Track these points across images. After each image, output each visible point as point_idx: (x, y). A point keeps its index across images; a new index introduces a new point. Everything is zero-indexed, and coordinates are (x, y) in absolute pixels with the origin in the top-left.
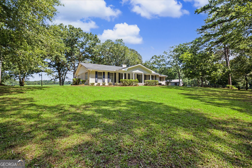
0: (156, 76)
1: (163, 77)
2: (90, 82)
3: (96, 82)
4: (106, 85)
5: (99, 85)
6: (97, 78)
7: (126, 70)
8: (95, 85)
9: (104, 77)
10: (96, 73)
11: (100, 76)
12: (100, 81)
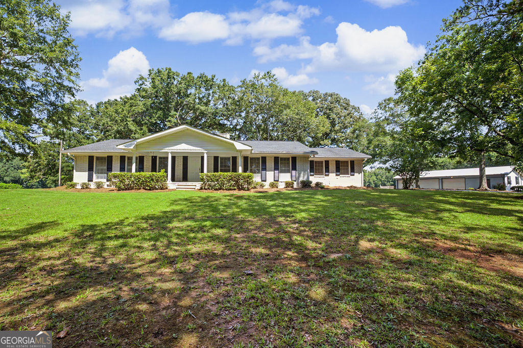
1: (353, 161)
2: (75, 180)
3: (90, 179)
4: (105, 186)
5: (85, 187)
6: (93, 171)
7: (132, 147)
8: (79, 187)
9: (110, 167)
10: (91, 158)
11: (102, 166)
12: (102, 178)
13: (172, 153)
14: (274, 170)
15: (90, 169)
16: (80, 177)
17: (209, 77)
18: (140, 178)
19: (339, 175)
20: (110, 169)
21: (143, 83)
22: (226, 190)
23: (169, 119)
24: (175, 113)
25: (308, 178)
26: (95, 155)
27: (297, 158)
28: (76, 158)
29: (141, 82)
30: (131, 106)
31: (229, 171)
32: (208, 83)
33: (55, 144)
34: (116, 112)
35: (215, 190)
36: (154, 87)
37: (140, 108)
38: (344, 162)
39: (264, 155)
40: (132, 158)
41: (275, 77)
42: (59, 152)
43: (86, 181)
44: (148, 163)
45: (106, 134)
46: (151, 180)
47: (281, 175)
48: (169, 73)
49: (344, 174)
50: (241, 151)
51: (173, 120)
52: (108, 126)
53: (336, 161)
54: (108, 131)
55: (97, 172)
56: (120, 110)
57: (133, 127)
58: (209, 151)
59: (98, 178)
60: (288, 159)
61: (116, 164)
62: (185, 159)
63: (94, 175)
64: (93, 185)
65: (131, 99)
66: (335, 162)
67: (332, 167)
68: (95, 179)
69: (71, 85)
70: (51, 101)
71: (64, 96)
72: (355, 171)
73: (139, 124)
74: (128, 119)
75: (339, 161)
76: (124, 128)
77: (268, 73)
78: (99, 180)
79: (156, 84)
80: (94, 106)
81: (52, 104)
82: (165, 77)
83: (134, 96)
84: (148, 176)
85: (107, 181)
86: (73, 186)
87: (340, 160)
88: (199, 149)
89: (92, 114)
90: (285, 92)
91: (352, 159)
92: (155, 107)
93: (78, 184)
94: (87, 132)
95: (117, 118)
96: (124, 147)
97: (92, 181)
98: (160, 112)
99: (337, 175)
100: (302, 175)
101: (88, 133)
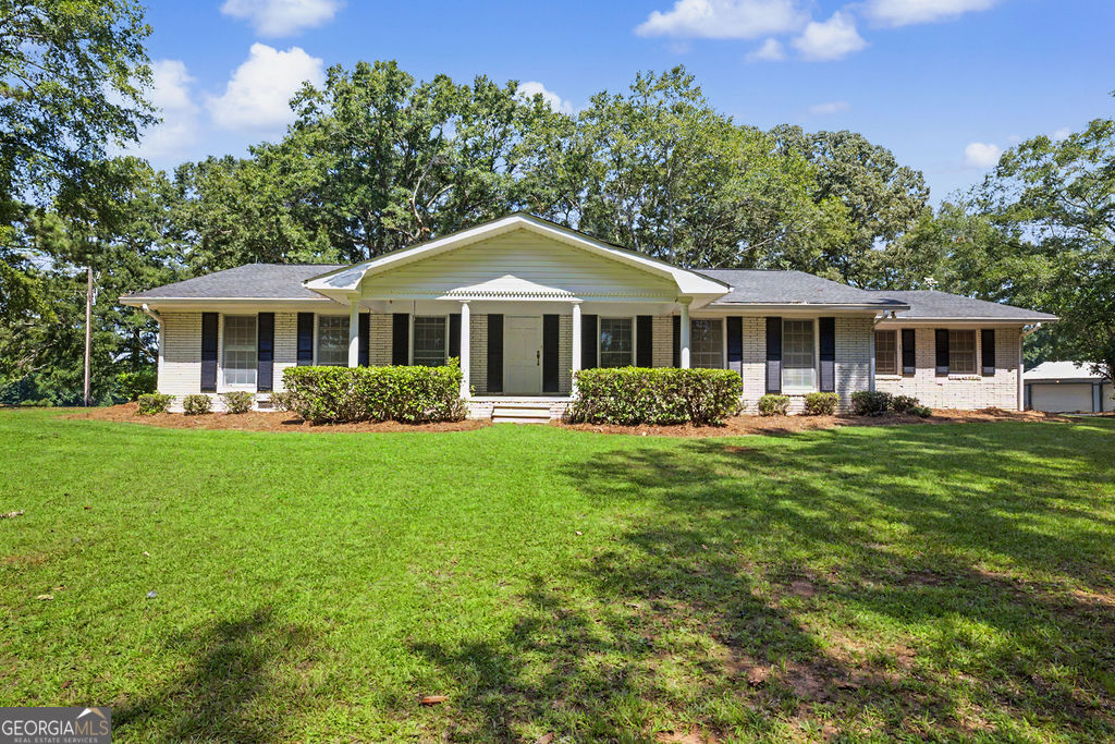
0: (828, 325)
1: (992, 331)
2: (163, 388)
3: (208, 385)
4: (255, 407)
5: (196, 409)
6: (216, 358)
7: (353, 287)
8: (177, 408)
9: (269, 348)
10: (210, 320)
11: (241, 342)
12: (241, 381)
13: (472, 304)
14: (768, 359)
15: (209, 354)
16: (178, 379)
17: (503, 88)
18: (384, 386)
19: (944, 374)
20: (266, 354)
21: (312, 108)
22: (659, 423)
23: (389, 208)
24: (403, 190)
25: (872, 384)
26: (223, 310)
27: (838, 324)
28: (162, 319)
29: (305, 104)
30: (284, 171)
31: (626, 362)
32: (497, 104)
33: (69, 279)
34: (247, 188)
35: (622, 424)
36: (346, 117)
37: (310, 177)
38: (961, 333)
39: (735, 313)
40: (348, 319)
41: (692, 86)
42: (81, 303)
43: (196, 390)
44: (382, 337)
45: (219, 250)
46: (422, 391)
47: (790, 373)
48: (392, 74)
49: (960, 371)
50: (689, 299)
51: (399, 211)
52: (224, 228)
53: (937, 331)
54: (225, 242)
55: (228, 365)
56: (256, 183)
57: (293, 232)
58: (589, 299)
59: (229, 381)
60: (809, 324)
61: (285, 340)
62: (495, 324)
63: (220, 373)
64: (218, 405)
65: (285, 151)
66: (933, 334)
67: (926, 348)
68: (221, 386)
69: (126, 103)
70: (68, 152)
71: (104, 139)
72: (997, 361)
73: (307, 221)
74: (282, 209)
75: (946, 331)
76: (270, 234)
77: (676, 71)
78: (237, 388)
79: (353, 108)
80: (171, 178)
81: (71, 161)
82: (381, 88)
83: (291, 142)
84: (410, 377)
85: (260, 389)
86: (160, 405)
87: (951, 326)
88: (558, 291)
89: (165, 197)
90: (724, 130)
91: (989, 326)
92: (349, 176)
93: (174, 398)
94: (154, 247)
95: (250, 205)
96: (327, 286)
97: (213, 389)
98: (362, 189)
99: (938, 374)
100: (854, 377)
101: (156, 248)
